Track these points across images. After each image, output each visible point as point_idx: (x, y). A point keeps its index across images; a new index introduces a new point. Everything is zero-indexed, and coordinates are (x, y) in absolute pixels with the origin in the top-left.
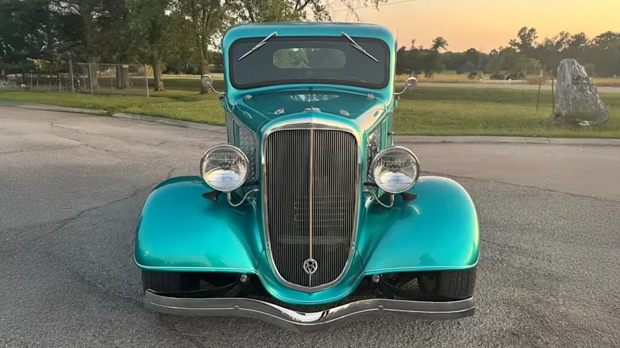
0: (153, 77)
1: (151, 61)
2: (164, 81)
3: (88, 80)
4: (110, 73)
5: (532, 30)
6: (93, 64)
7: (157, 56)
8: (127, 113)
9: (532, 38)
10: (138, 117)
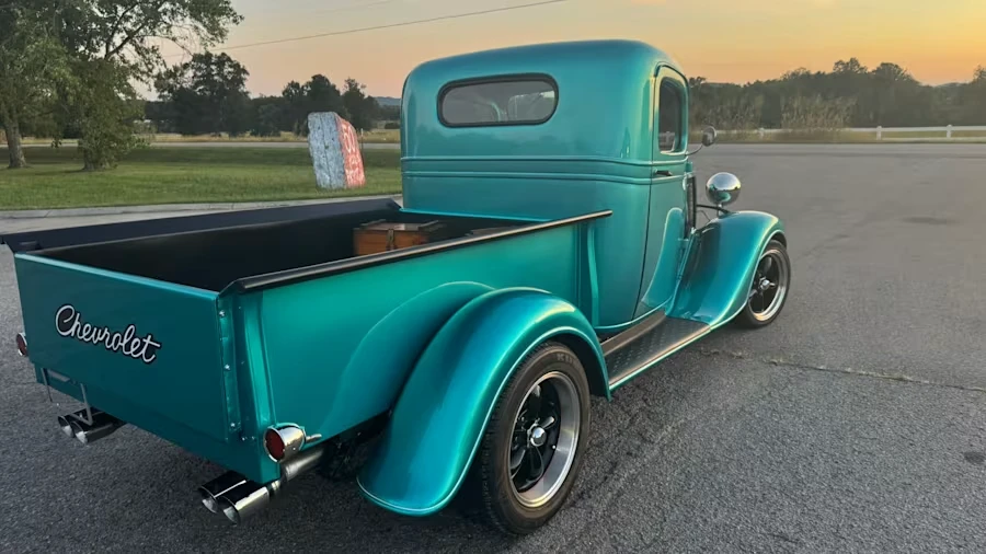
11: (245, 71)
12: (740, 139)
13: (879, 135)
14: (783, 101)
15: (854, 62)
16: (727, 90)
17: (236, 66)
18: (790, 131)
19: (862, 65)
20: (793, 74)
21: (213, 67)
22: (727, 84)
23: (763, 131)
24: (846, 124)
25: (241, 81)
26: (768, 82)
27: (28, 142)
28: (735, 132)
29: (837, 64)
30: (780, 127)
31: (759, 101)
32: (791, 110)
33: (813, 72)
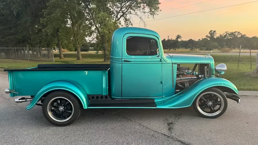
0: (59, 53)
5: (215, 31)
9: (215, 34)
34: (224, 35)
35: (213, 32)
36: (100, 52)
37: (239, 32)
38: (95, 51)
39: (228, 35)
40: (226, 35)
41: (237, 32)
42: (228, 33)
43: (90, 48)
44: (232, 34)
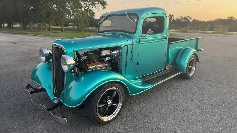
0: (48, 27)
1: (48, 22)
2: (52, 28)
3: (29, 28)
4: (36, 25)
6: (31, 23)
7: (49, 21)
8: (40, 35)
9: (172, 18)
10: (43, 36)
11: (95, 14)
12: (205, 33)
13: (234, 34)
14: (214, 26)
15: (232, 17)
16: (202, 22)
17: (93, 12)
18: (215, 32)
19: (234, 18)
20: (218, 19)
21: (88, 12)
22: (202, 21)
23: (210, 32)
24: (227, 31)
25: (94, 16)
26: (212, 21)
27: (52, 27)
28: (204, 31)
29: (229, 17)
30: (214, 31)
31: (209, 25)
32: (216, 27)
33: (223, 19)
34: (179, 19)
35: (171, 16)
36: (76, 27)
37: (190, 17)
38: (73, 27)
39: (182, 19)
40: (181, 18)
41: (189, 17)
42: (183, 17)
43: (70, 23)
44: (185, 18)
